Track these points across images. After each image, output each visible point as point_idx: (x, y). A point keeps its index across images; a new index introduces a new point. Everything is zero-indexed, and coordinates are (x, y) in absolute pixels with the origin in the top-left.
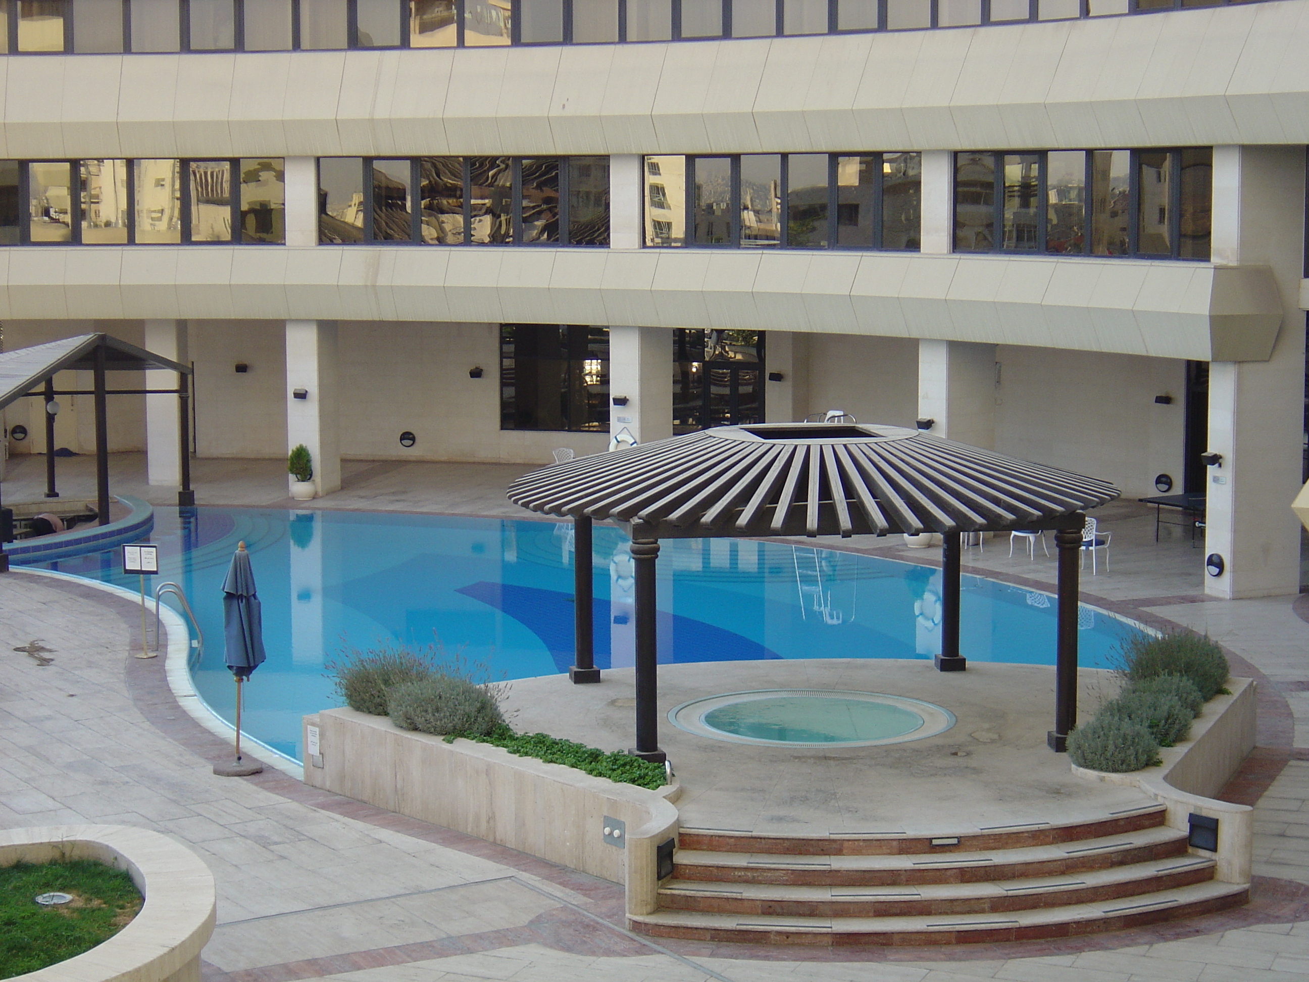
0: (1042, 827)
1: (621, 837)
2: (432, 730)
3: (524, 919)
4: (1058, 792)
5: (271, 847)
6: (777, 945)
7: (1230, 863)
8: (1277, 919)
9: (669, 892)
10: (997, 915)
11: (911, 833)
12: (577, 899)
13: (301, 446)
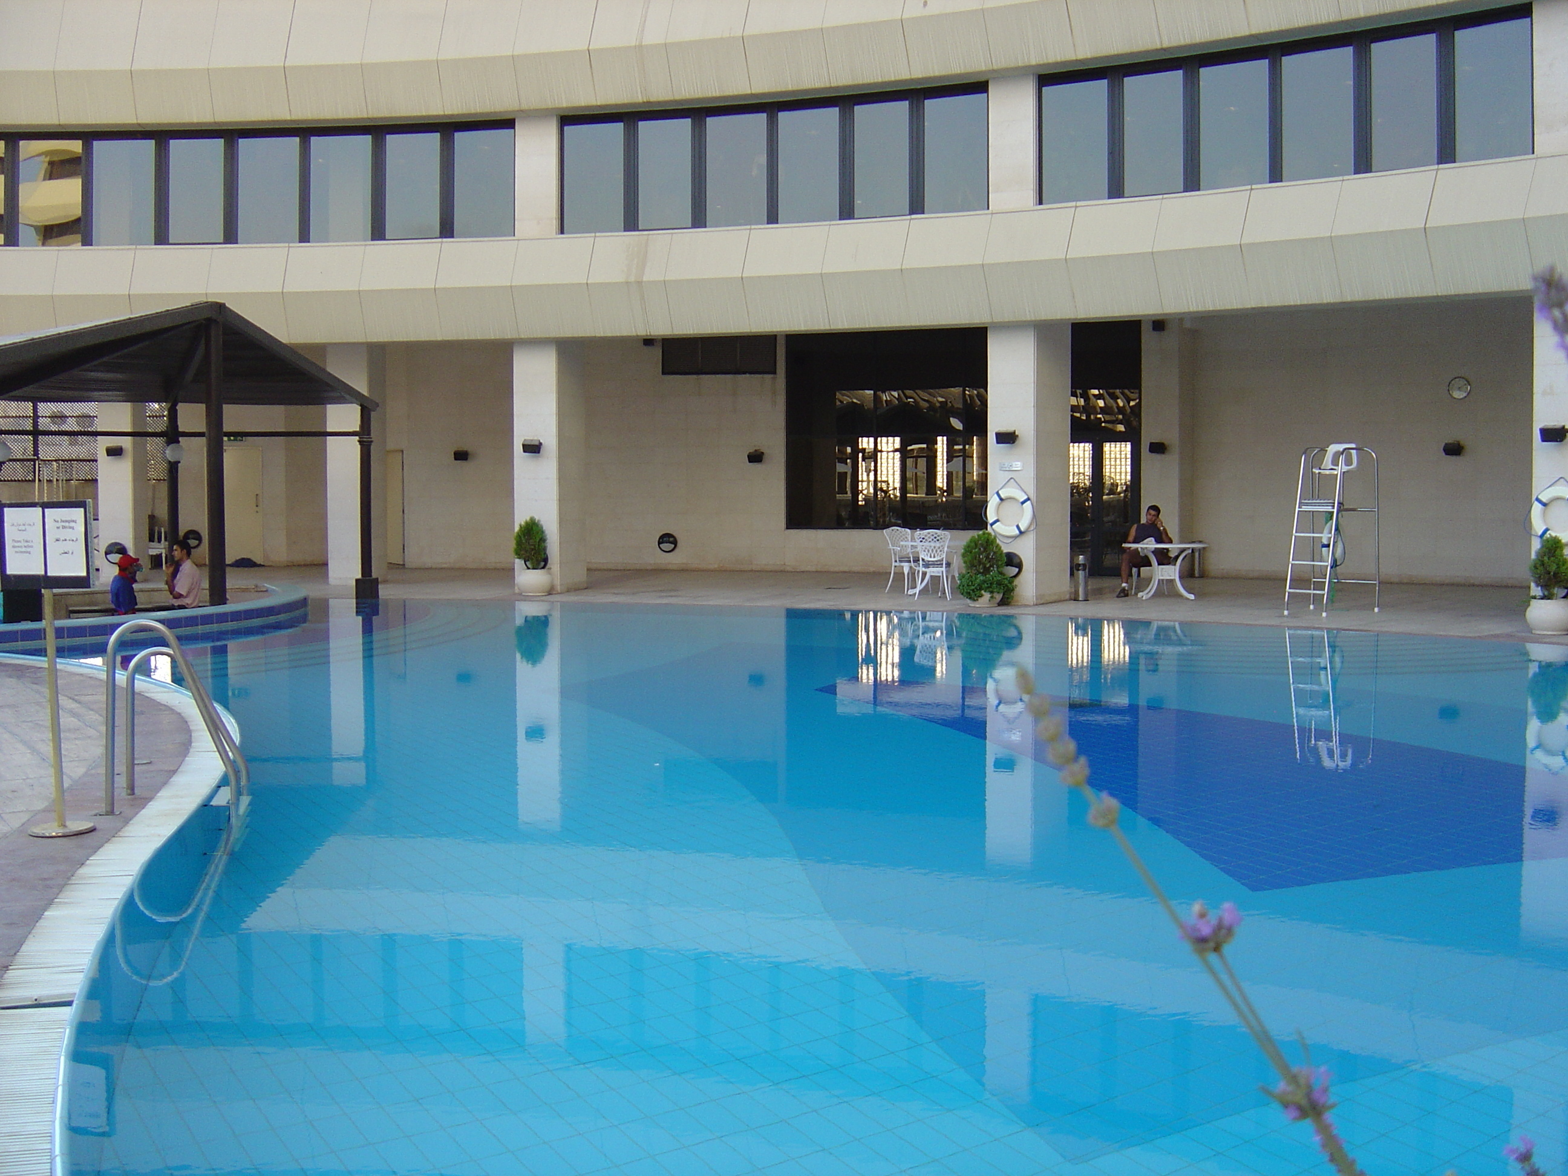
13: (532, 519)
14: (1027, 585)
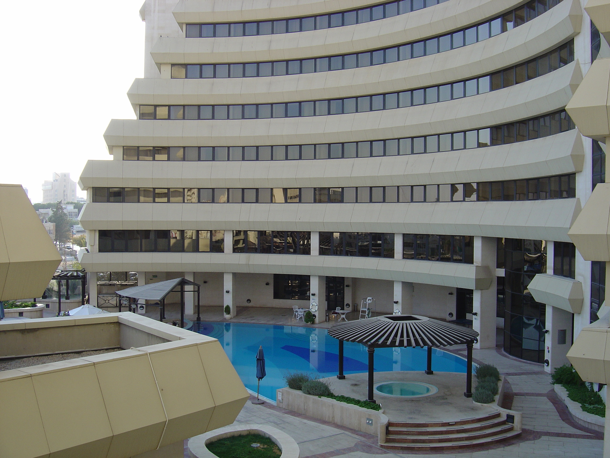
0: (474, 419)
1: (372, 423)
2: (315, 394)
3: (353, 445)
4: (473, 409)
5: (279, 425)
6: (418, 451)
7: (517, 426)
8: (530, 440)
9: (389, 437)
10: (467, 441)
11: (444, 422)
12: (363, 439)
13: (228, 305)
14: (317, 320)
